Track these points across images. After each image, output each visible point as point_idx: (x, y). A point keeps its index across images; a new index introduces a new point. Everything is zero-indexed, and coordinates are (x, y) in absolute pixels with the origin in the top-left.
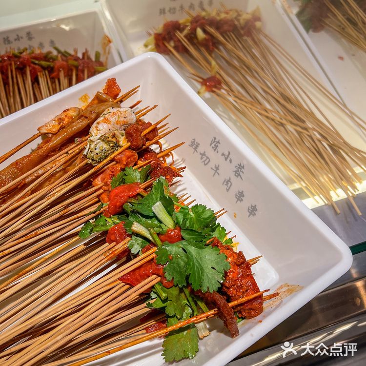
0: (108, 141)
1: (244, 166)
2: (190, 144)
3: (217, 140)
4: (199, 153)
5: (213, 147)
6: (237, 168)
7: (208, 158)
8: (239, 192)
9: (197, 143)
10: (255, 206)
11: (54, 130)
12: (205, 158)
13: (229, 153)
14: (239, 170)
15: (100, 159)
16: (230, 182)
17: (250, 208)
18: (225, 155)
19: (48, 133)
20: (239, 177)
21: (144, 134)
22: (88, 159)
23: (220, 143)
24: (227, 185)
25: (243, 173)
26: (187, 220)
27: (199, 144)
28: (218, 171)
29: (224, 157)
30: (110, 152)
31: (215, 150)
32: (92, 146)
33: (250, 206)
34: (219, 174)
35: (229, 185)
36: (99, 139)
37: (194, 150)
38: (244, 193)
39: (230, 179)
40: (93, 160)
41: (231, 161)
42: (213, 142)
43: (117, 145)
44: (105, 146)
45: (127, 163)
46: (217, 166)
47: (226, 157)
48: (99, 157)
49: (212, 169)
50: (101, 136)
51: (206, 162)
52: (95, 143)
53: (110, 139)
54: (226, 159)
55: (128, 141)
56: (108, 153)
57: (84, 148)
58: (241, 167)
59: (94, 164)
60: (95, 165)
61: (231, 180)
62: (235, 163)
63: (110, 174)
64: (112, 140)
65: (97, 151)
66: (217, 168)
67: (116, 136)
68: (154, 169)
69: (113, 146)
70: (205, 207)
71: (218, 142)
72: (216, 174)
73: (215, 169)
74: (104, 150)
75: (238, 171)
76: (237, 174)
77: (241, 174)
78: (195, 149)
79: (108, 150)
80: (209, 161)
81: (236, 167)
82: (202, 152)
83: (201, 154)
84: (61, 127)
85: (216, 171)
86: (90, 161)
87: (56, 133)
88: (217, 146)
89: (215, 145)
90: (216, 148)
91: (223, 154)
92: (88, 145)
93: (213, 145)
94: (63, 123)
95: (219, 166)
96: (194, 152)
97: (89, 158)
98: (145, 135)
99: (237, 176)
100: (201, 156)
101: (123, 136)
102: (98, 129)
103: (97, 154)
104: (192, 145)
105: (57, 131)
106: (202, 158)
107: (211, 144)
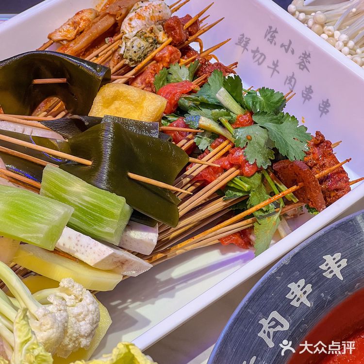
0: (146, 38)
1: (310, 54)
2: (237, 42)
3: (273, 29)
4: (250, 51)
5: (268, 40)
6: (301, 58)
7: (262, 54)
8: (306, 88)
9: (246, 38)
10: (328, 100)
11: (69, 36)
12: (259, 55)
13: (290, 42)
14: (305, 60)
15: (139, 58)
16: (294, 78)
17: (321, 106)
18: (284, 46)
19: (62, 40)
20: (305, 69)
21: (187, 27)
22: (125, 60)
23: (277, 32)
24: (290, 83)
25: (309, 62)
26: (256, 103)
27: (250, 40)
28: (277, 69)
29: (283, 48)
30: (149, 50)
31: (271, 43)
32: (128, 44)
33: (321, 103)
34: (278, 72)
35: (293, 83)
36: (135, 36)
37: (243, 49)
38: (312, 89)
39: (293, 75)
40: (131, 60)
41: (293, 52)
42: (269, 33)
43: (156, 42)
44: (144, 43)
45: (170, 61)
46: (275, 63)
47: (286, 47)
48: (138, 56)
49: (268, 67)
50: (138, 32)
51: (260, 61)
52: (131, 40)
53: (148, 34)
54: (287, 51)
55: (168, 37)
56: (147, 51)
57: (120, 47)
58: (306, 56)
59: (132, 64)
60: (133, 66)
61: (295, 77)
62: (299, 52)
63: (152, 73)
64: (151, 35)
65: (135, 49)
66: (276, 65)
67: (153, 31)
68: (201, 67)
69: (152, 43)
70: (273, 91)
71: (276, 31)
72: (275, 72)
73: (273, 67)
74: (142, 48)
75: (303, 62)
76: (303, 66)
77: (307, 64)
78: (245, 47)
79: (147, 48)
80: (265, 58)
81: (299, 58)
82: (255, 49)
83: (253, 51)
84: (77, 32)
85: (274, 70)
86: (127, 62)
87: (74, 39)
88: (275, 37)
89: (271, 36)
90: (273, 40)
91: (282, 46)
92: (124, 43)
93: (269, 36)
94: (80, 27)
95: (278, 61)
96: (243, 51)
97: (127, 58)
98: (188, 29)
99: (302, 69)
100: (253, 54)
101: (160, 31)
102: (132, 26)
103: (135, 52)
104: (239, 42)
105: (74, 37)
106: (254, 57)
107: (266, 36)
